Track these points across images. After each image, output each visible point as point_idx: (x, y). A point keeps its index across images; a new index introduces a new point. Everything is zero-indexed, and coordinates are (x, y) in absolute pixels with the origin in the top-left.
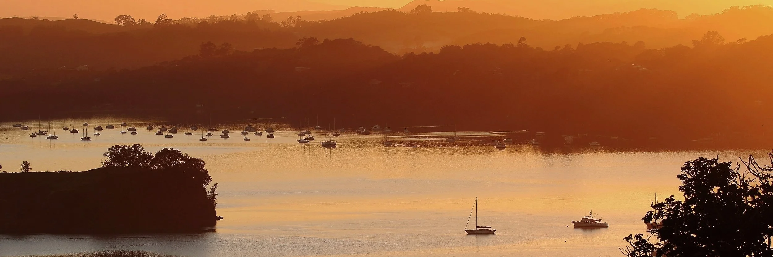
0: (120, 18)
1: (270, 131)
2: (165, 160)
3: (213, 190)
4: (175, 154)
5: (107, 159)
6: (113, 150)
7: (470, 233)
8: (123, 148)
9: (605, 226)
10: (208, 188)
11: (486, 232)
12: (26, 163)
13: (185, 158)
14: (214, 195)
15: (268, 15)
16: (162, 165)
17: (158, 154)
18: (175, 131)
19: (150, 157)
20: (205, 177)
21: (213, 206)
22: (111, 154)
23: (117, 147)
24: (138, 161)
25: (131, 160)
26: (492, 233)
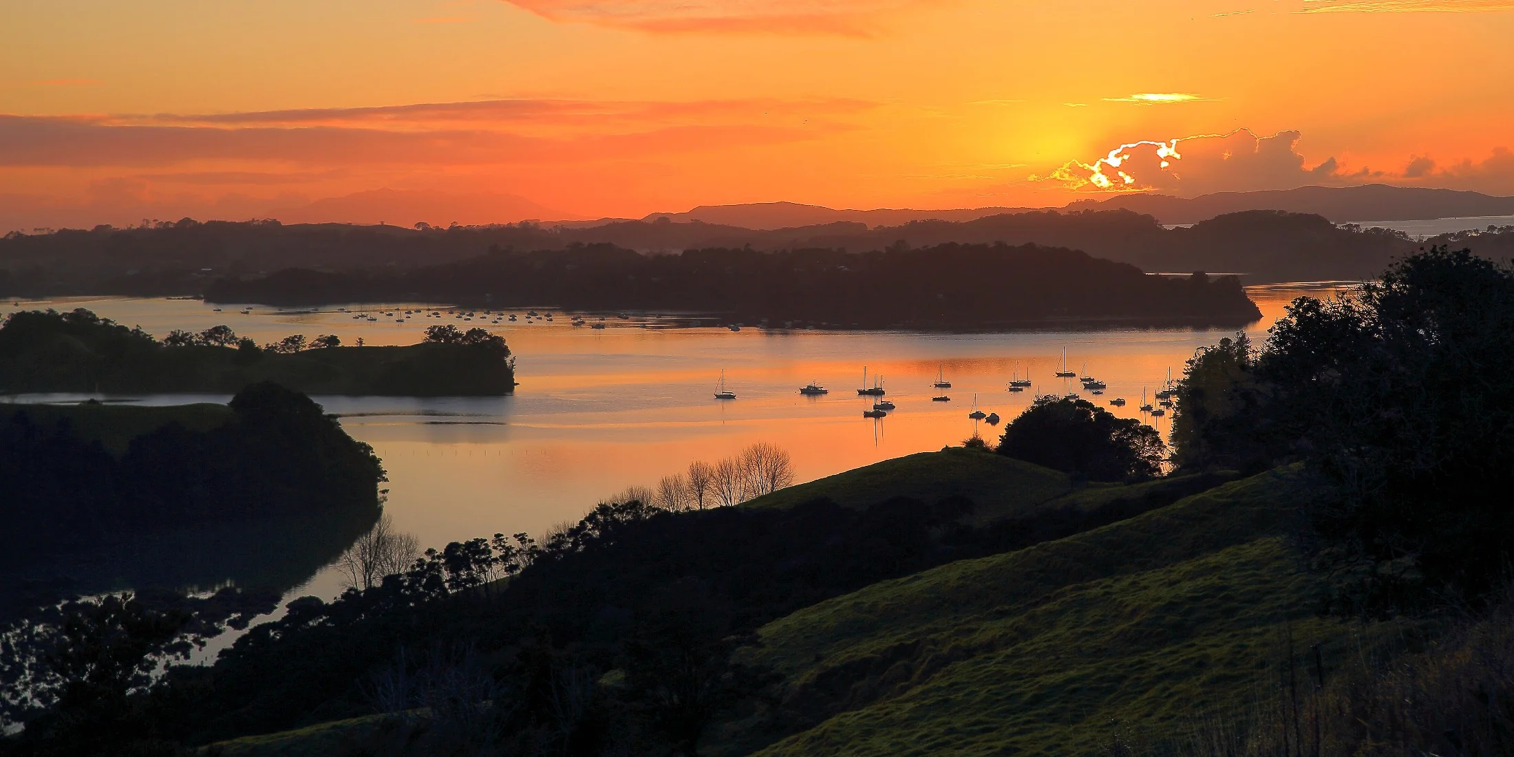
0: (418, 225)
1: (548, 316)
2: (474, 338)
3: (512, 361)
4: (481, 333)
5: (427, 336)
6: (432, 329)
7: (718, 397)
8: (440, 328)
9: (825, 392)
10: (508, 360)
11: (730, 397)
12: (360, 339)
13: (489, 336)
14: (513, 366)
15: (537, 223)
16: (471, 341)
17: (468, 333)
18: (471, 315)
19: (461, 335)
20: (506, 352)
21: (512, 374)
22: (430, 332)
23: (435, 327)
24: (452, 338)
25: (446, 338)
26: (733, 397)
